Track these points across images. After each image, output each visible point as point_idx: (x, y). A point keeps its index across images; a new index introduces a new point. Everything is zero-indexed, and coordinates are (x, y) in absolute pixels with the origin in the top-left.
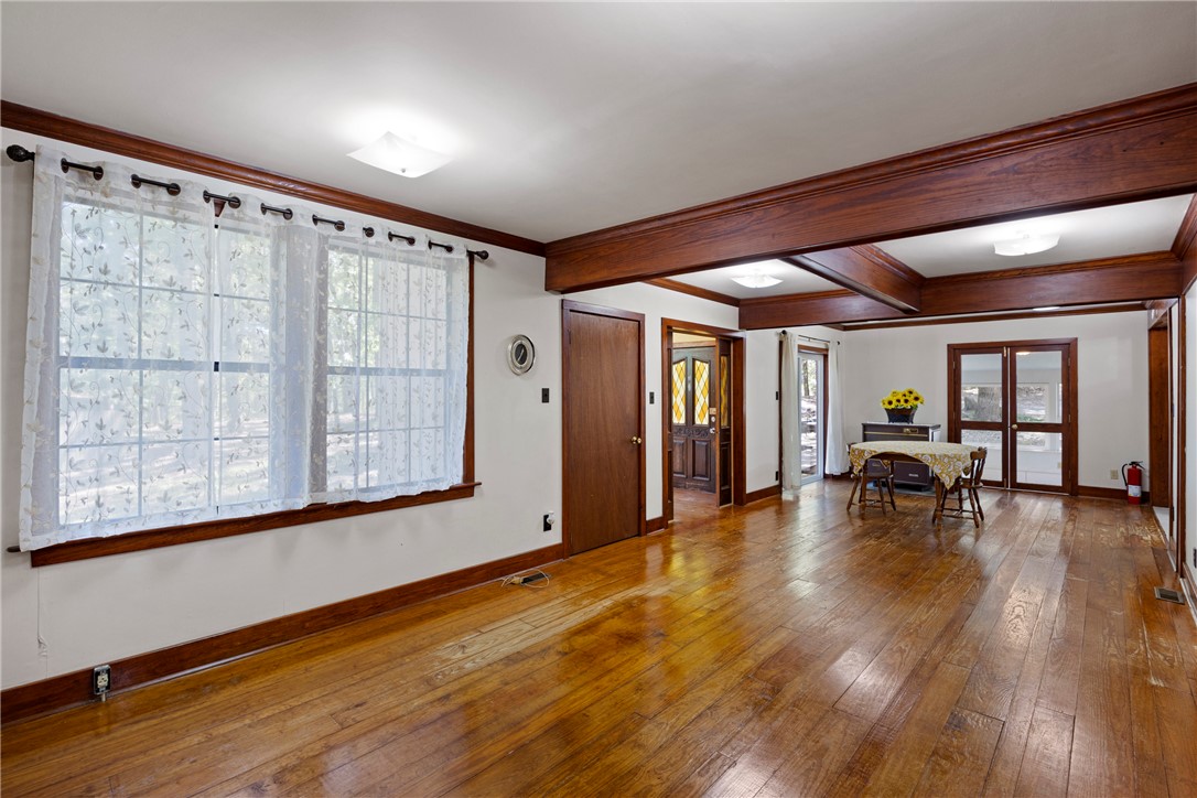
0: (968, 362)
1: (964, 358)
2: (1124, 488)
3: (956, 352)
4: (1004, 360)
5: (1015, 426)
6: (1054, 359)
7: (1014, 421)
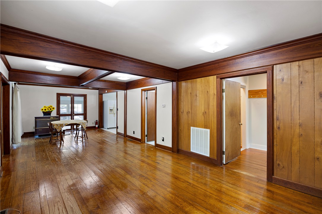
0: (62, 98)
1: (61, 97)
2: (95, 126)
3: (59, 95)
4: (71, 98)
5: (74, 115)
6: (82, 99)
7: (74, 113)
